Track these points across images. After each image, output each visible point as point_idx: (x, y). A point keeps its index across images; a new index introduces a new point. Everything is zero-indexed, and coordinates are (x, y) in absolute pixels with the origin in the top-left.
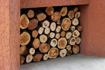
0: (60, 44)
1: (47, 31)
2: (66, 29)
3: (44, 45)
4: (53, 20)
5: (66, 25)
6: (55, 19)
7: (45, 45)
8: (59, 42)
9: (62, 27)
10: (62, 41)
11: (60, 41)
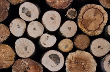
0: (74, 66)
1: (34, 29)
2: (94, 31)
3: (27, 63)
4: (51, 5)
5: (91, 21)
6: (57, 3)
7: (29, 65)
8: (70, 62)
9: (79, 24)
10: (81, 59)
11: (73, 60)
